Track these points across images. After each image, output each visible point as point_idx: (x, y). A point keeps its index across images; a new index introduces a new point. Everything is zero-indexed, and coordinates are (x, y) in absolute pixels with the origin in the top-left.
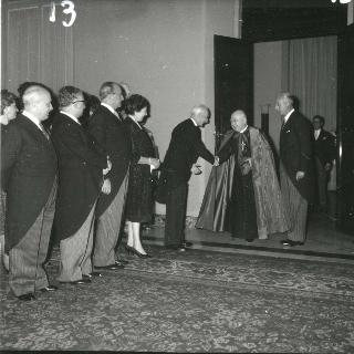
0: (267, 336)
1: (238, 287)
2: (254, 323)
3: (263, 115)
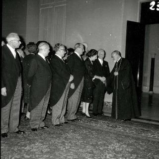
0: (131, 156)
1: (125, 134)
2: (127, 150)
3: (152, 59)
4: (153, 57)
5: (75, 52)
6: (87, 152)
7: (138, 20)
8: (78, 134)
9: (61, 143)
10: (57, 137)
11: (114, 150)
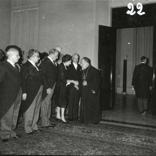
3: (124, 60)
4: (125, 59)
7: (109, 24)
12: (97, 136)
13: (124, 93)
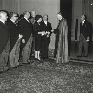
0: (66, 87)
1: (62, 71)
2: (64, 83)
5: (24, 17)
6: (37, 87)
8: (31, 74)
9: (19, 81)
10: (16, 77)
11: (55, 83)
12: (60, 69)
13: (76, 40)
